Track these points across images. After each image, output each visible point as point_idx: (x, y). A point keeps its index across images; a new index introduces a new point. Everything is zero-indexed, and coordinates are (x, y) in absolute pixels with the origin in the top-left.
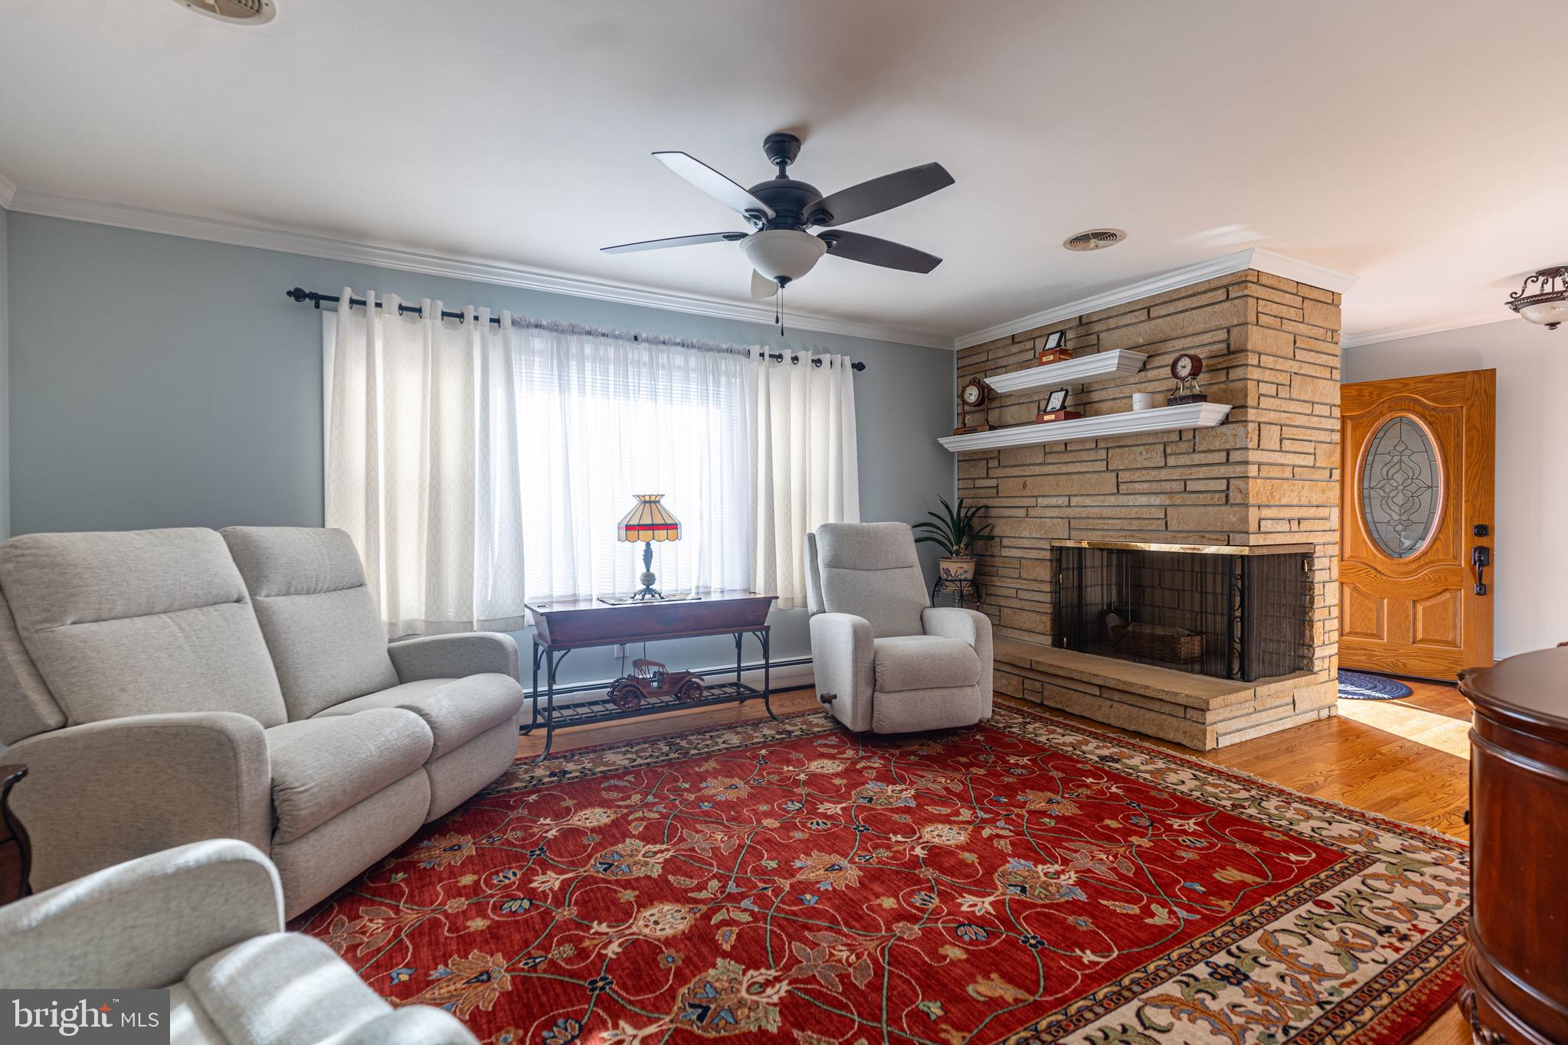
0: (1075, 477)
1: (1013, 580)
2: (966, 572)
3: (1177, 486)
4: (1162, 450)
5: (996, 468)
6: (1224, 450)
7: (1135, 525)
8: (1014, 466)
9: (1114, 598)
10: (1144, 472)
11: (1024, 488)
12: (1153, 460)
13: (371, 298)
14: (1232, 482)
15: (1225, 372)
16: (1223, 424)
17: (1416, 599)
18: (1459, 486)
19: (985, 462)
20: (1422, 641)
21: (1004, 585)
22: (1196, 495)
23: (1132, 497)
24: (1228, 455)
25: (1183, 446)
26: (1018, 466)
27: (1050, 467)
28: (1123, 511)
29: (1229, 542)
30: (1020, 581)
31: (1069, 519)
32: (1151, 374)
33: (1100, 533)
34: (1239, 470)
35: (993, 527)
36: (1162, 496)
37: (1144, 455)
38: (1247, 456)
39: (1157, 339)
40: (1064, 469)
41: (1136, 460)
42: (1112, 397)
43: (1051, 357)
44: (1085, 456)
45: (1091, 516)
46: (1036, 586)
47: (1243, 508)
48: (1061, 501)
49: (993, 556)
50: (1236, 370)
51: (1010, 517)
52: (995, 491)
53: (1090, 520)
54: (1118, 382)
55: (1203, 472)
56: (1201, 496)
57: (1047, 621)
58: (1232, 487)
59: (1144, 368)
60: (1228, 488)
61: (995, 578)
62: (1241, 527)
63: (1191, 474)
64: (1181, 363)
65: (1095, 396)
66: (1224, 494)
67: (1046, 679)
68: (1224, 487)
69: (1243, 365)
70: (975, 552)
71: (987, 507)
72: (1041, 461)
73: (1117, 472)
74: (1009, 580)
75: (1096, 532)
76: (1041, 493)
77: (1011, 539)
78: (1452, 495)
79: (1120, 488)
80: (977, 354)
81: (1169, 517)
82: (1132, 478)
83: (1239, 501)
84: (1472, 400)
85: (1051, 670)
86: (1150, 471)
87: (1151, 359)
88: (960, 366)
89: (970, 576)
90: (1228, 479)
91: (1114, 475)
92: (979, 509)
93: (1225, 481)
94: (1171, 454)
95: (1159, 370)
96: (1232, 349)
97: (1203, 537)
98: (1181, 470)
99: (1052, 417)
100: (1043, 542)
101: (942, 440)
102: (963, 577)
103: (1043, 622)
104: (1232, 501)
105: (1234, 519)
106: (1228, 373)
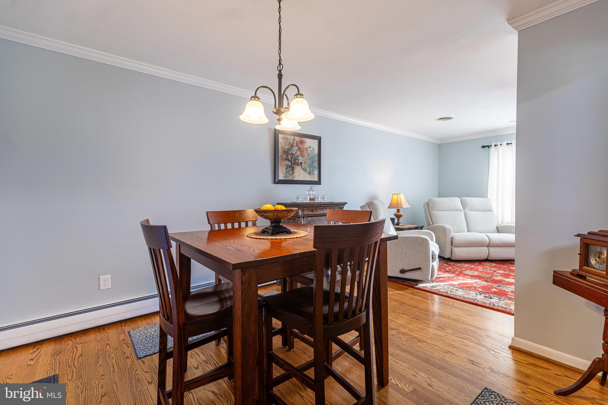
13: (499, 144)
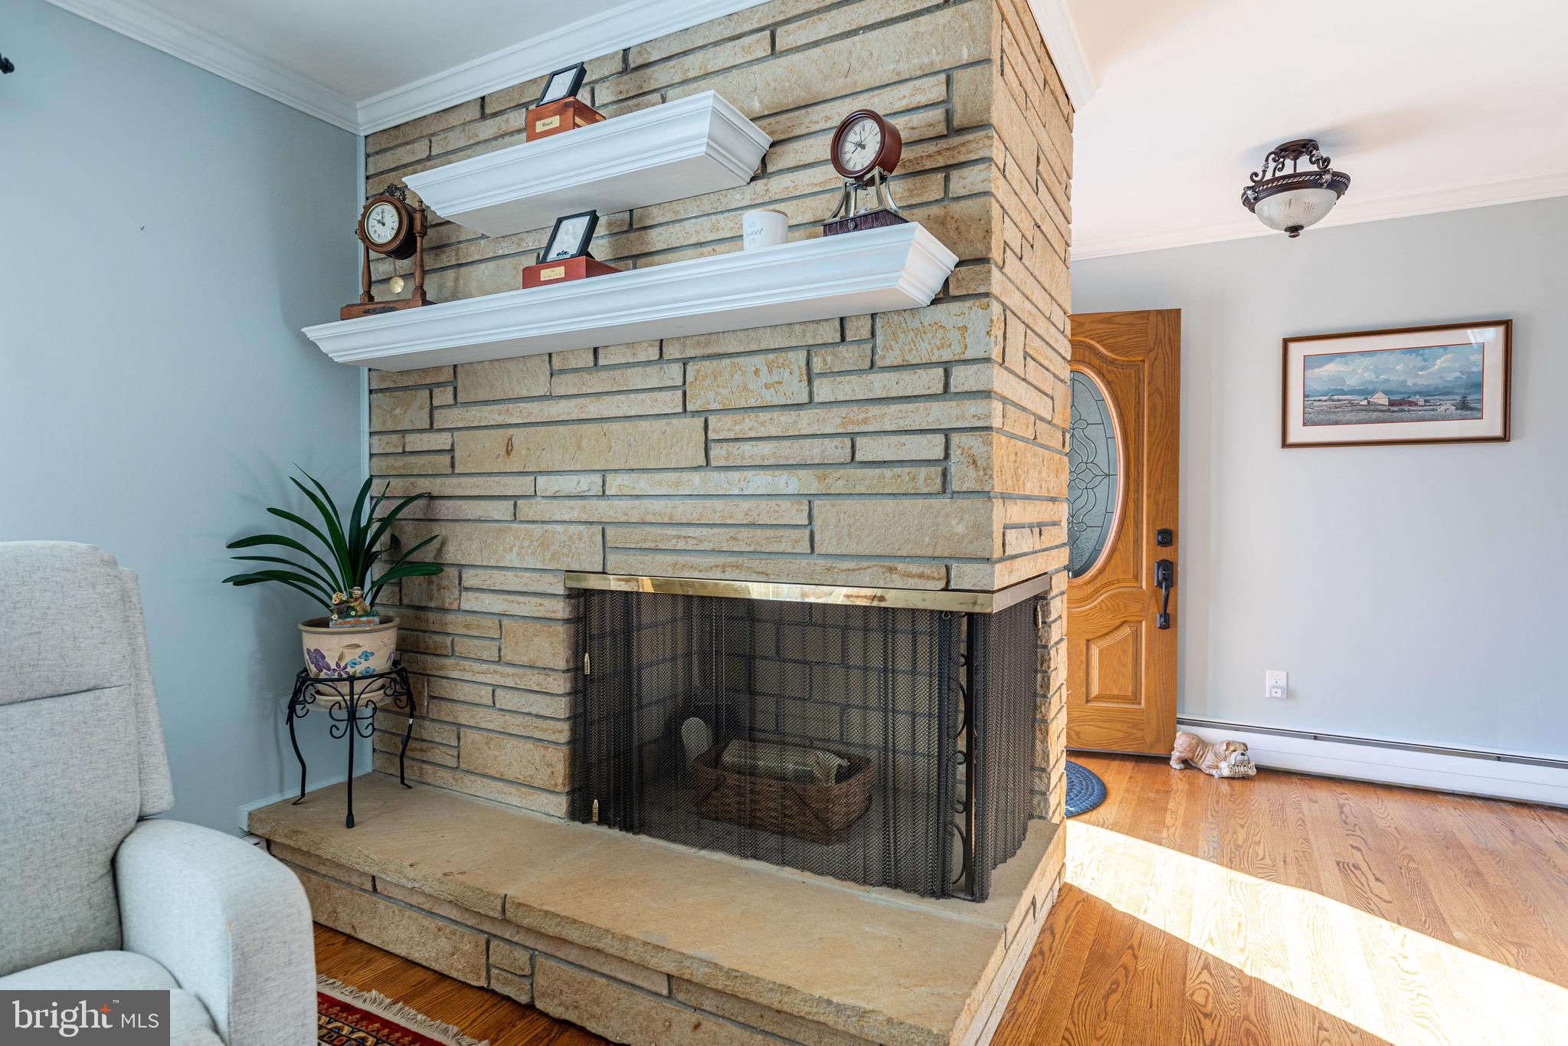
0: (616, 427)
1: (485, 666)
2: (366, 656)
3: (837, 450)
4: (803, 364)
5: (449, 406)
6: (938, 364)
7: (745, 540)
8: (486, 402)
9: (696, 682)
10: (764, 416)
11: (508, 453)
12: (781, 388)
14: (955, 439)
15: (940, 176)
16: (934, 302)
17: (1090, 637)
18: (1139, 474)
19: (426, 393)
20: (1098, 698)
21: (467, 676)
22: (878, 471)
23: (736, 475)
24: (947, 374)
25: (850, 356)
26: (495, 402)
27: (563, 403)
28: (718, 510)
29: (948, 582)
30: (499, 668)
31: (604, 526)
32: (777, 185)
33: (669, 558)
34: (970, 412)
35: (443, 544)
36: (803, 473)
37: (765, 377)
38: (990, 378)
39: (790, 101)
40: (594, 409)
41: (745, 387)
42: (693, 240)
43: (555, 121)
44: (636, 378)
45: (650, 518)
46: (534, 680)
47: (979, 503)
48: (589, 483)
49: (443, 610)
50: (966, 172)
51: (479, 520)
52: (447, 459)
53: (649, 529)
54: (707, 205)
55: (891, 417)
56: (888, 473)
57: (557, 763)
58: (955, 453)
59: (762, 172)
60: (947, 456)
61: (449, 662)
62: (974, 549)
63: (865, 421)
64: (852, 137)
65: (657, 239)
66: (940, 469)
67: (541, 946)
68: (939, 453)
69: (982, 160)
70: (406, 601)
71: (431, 497)
72: (542, 391)
73: (705, 414)
74: (476, 666)
75: (660, 558)
76: (543, 467)
77: (481, 572)
78: (1132, 487)
79: (712, 453)
80: (407, 143)
81: (817, 524)
82: (738, 430)
83: (969, 485)
84: (1155, 351)
85: (550, 928)
86: (776, 414)
87: (778, 149)
88: (371, 172)
89: (380, 662)
90: (947, 433)
91: (699, 422)
92: (409, 500)
93: (940, 439)
94: (821, 375)
95: (795, 175)
96: (956, 123)
97: (892, 570)
98: (843, 411)
99: (560, 272)
100: (549, 578)
101: (313, 332)
102: (359, 669)
103: (549, 765)
104: (955, 486)
105: (960, 529)
106: (947, 179)
